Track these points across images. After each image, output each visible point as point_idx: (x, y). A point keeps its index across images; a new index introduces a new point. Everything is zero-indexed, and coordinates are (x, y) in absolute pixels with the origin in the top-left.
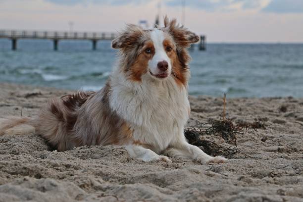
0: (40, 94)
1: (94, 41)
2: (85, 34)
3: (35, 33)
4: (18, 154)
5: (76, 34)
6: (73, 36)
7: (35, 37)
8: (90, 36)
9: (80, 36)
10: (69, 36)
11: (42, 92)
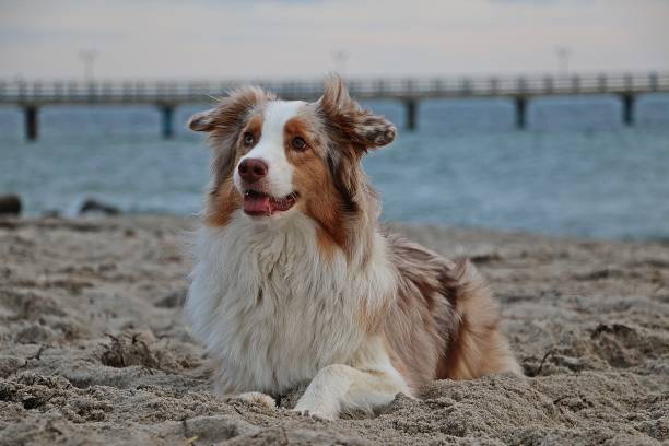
0: (497, 258)
1: (628, 98)
2: (602, 79)
3: (467, 82)
4: (462, 434)
5: (576, 80)
6: (568, 85)
7: (466, 92)
8: (617, 84)
9: (588, 84)
10: (557, 85)
11: (503, 252)
